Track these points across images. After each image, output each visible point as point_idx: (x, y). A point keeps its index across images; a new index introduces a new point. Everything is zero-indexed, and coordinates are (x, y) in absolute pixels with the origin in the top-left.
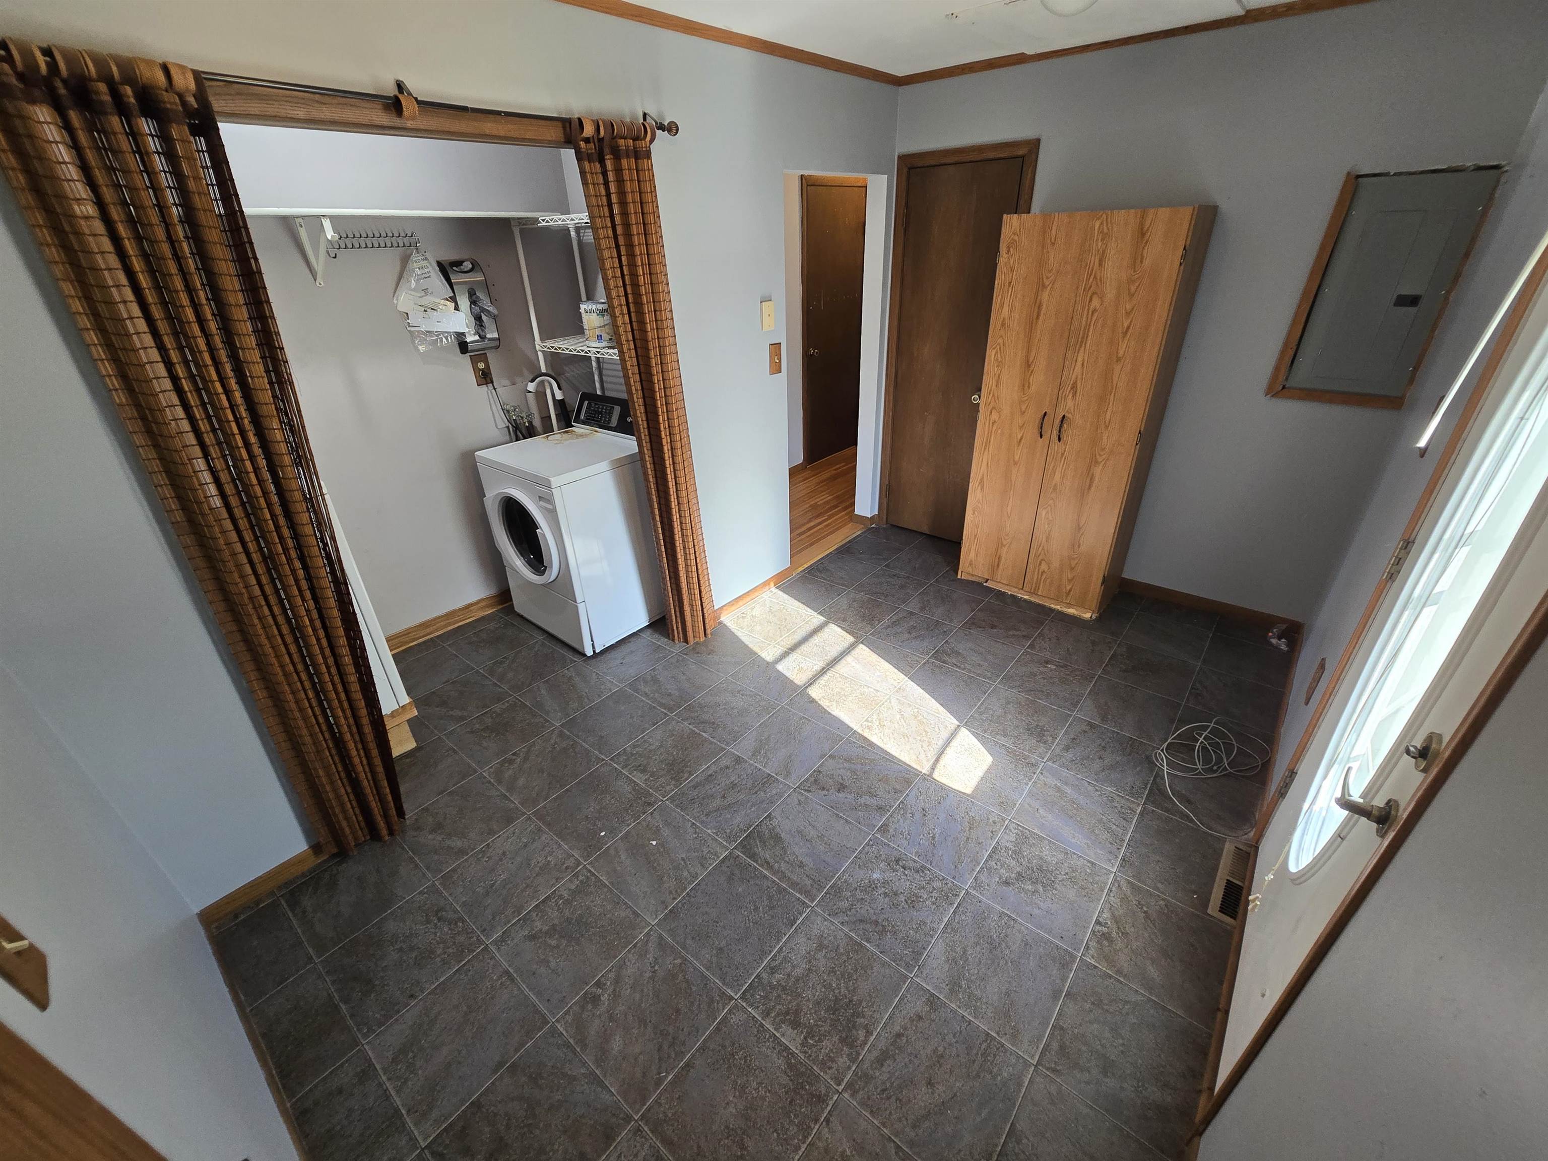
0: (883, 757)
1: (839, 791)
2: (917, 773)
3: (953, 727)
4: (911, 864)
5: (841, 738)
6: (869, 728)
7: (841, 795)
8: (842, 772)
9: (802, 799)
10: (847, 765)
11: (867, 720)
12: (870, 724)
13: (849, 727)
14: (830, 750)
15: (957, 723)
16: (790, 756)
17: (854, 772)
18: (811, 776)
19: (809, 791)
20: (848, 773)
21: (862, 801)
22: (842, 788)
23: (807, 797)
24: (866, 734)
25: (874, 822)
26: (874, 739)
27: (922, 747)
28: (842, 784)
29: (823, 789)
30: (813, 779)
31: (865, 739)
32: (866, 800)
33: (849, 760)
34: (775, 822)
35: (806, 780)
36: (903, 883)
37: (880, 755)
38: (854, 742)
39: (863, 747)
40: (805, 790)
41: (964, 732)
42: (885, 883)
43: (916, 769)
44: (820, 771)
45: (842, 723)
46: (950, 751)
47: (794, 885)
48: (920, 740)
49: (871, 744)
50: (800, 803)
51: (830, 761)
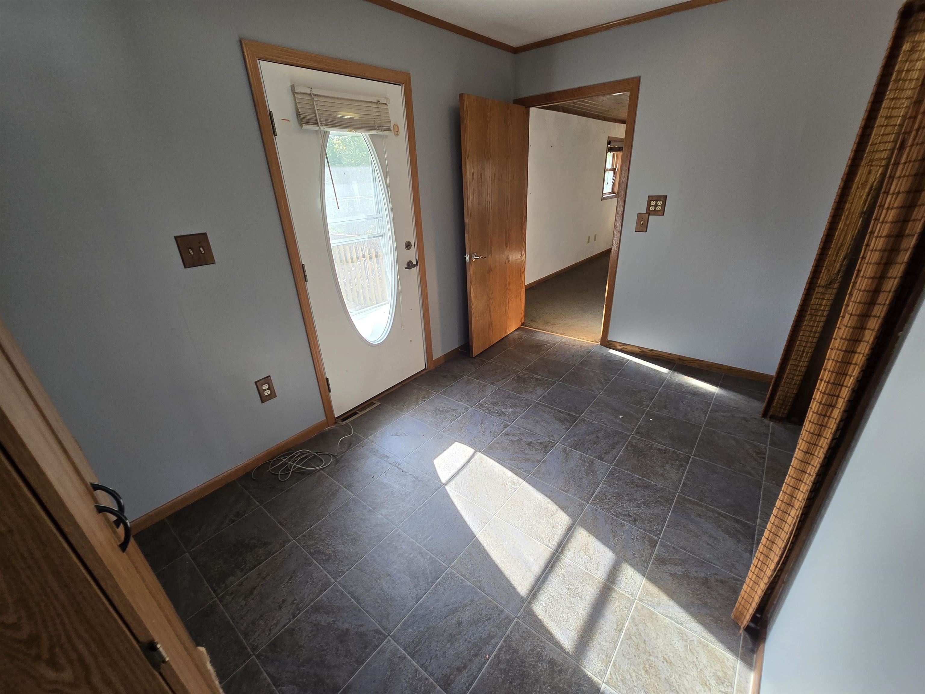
0: (504, 461)
1: (531, 442)
2: (484, 453)
3: (450, 484)
4: (494, 414)
5: (534, 474)
6: (514, 483)
7: (529, 440)
8: (531, 453)
9: (552, 438)
10: (528, 457)
11: (515, 489)
12: (513, 486)
13: (529, 484)
14: (540, 466)
15: (447, 488)
16: (567, 461)
17: (523, 452)
18: (550, 450)
19: (548, 441)
20: (526, 452)
21: (518, 438)
22: (530, 444)
23: (549, 438)
24: (516, 478)
25: (511, 429)
26: (510, 474)
27: (477, 469)
28: (530, 446)
29: (540, 443)
30: (548, 448)
31: (516, 474)
32: (515, 438)
33: (527, 460)
34: (563, 427)
35: (552, 447)
36: (498, 408)
37: (506, 463)
38: (524, 471)
39: (518, 468)
40: (551, 442)
41: (444, 480)
42: (506, 408)
43: (484, 454)
44: (545, 452)
45: (534, 486)
46: (459, 465)
47: (547, 406)
48: (477, 473)
49: (512, 470)
50: (553, 436)
51: (539, 459)
